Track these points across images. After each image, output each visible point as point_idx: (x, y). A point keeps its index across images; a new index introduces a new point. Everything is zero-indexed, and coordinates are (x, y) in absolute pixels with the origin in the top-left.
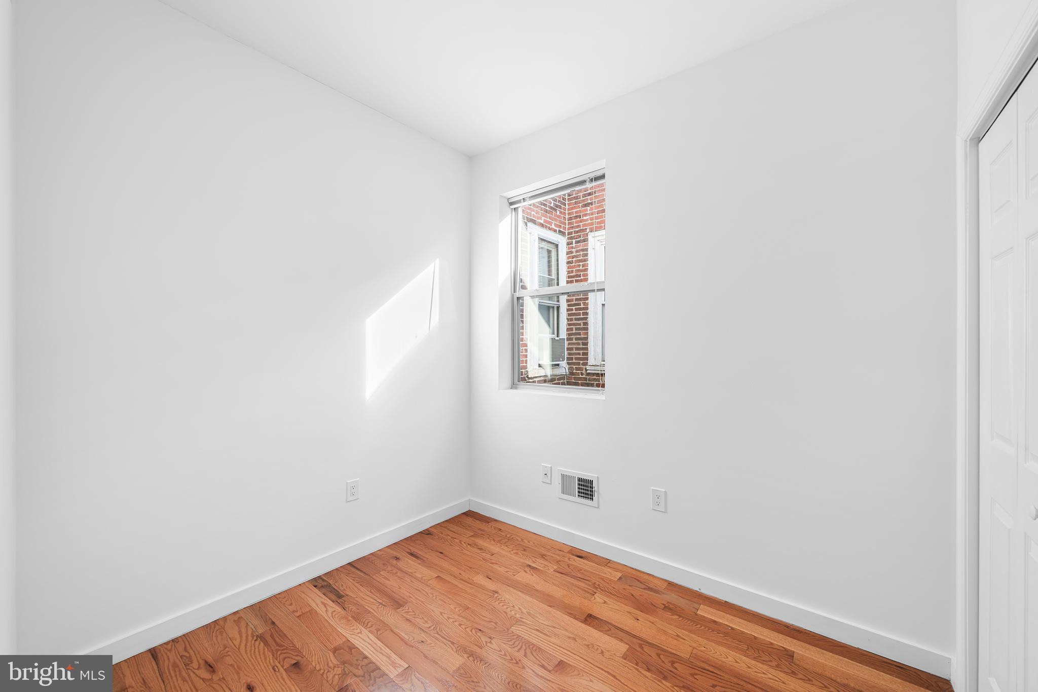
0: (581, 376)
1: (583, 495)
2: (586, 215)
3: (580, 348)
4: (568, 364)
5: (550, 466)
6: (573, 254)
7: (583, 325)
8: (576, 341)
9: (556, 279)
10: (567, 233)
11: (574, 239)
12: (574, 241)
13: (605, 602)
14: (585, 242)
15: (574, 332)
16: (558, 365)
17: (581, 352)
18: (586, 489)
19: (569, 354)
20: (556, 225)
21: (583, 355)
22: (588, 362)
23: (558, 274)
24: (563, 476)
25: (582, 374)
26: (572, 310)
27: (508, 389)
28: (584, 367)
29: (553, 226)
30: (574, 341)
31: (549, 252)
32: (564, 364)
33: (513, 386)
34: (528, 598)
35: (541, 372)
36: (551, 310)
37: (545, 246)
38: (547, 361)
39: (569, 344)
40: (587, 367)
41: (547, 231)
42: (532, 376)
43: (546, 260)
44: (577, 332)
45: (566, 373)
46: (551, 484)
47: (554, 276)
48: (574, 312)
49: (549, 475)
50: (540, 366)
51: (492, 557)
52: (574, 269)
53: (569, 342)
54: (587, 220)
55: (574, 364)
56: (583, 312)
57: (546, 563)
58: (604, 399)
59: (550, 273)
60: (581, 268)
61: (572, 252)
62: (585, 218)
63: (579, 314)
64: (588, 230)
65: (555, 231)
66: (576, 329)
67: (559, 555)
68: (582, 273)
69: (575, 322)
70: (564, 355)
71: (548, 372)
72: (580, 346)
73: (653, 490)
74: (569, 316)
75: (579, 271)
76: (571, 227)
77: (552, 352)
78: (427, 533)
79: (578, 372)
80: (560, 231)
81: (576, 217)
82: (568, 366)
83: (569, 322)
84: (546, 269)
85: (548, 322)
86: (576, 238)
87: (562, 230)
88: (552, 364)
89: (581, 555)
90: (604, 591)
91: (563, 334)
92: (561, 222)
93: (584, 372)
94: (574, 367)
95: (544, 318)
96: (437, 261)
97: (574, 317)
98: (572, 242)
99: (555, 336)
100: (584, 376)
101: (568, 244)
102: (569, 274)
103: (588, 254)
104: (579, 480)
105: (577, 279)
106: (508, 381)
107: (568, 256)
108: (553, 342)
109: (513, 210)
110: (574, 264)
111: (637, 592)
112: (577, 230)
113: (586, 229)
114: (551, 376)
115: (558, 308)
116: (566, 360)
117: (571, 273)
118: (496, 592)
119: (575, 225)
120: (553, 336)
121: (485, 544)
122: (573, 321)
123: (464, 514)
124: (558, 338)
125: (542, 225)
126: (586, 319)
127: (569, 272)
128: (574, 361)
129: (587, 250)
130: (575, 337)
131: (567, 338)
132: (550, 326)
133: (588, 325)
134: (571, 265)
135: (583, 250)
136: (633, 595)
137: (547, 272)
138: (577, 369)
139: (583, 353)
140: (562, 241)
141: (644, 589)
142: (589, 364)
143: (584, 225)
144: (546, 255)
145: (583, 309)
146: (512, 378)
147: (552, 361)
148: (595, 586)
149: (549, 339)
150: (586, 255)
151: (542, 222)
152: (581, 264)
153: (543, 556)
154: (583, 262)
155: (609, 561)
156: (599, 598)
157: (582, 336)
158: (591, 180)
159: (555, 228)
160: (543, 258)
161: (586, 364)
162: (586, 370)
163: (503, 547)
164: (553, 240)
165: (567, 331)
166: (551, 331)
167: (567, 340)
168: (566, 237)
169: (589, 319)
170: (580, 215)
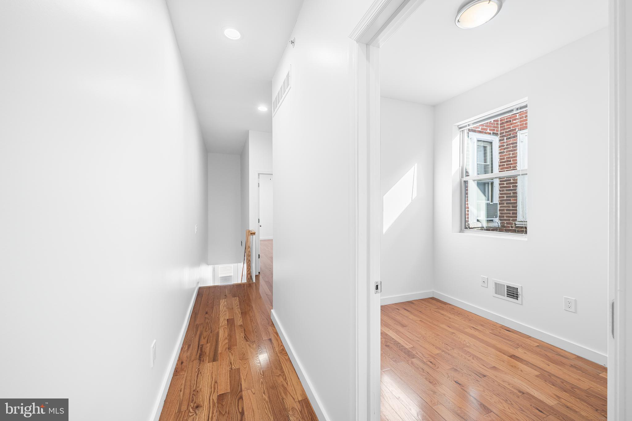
0: (510, 228)
1: (510, 296)
2: (515, 120)
3: (510, 209)
4: (500, 220)
5: (487, 277)
6: (504, 147)
7: (513, 194)
8: (507, 205)
9: (490, 166)
10: (499, 134)
11: (506, 137)
12: (505, 138)
13: (525, 353)
14: (514, 138)
15: (505, 199)
16: (492, 221)
17: (511, 212)
18: (513, 293)
19: (501, 213)
20: (490, 130)
21: (512, 214)
22: (517, 219)
23: (492, 161)
24: (496, 283)
25: (512, 227)
26: (504, 184)
27: (458, 233)
28: (514, 222)
29: (488, 131)
30: (505, 205)
31: (485, 147)
32: (497, 220)
33: (461, 231)
34: (473, 340)
35: (479, 225)
36: (487, 185)
37: (482, 144)
38: (483, 217)
39: (501, 207)
40: (516, 222)
41: (483, 135)
42: (472, 227)
43: (482, 152)
44: (507, 198)
45: (498, 226)
46: (487, 288)
47: (489, 163)
48: (505, 185)
49: (486, 282)
50: (478, 221)
51: (450, 319)
52: (505, 157)
53: (501, 205)
54: (516, 123)
55: (505, 220)
56: (512, 186)
57: (484, 328)
58: (527, 240)
59: (485, 161)
60: (511, 155)
61: (503, 146)
62: (514, 122)
63: (510, 187)
64: (517, 130)
65: (490, 134)
66: (507, 197)
67: (493, 327)
68: (512, 159)
69: (506, 192)
70: (497, 214)
71: (485, 225)
72: (510, 208)
73: (565, 298)
74: (501, 188)
75: (509, 158)
76: (503, 129)
77: (487, 212)
78: (411, 303)
79: (508, 225)
80: (493, 133)
81: (507, 122)
82: (500, 222)
83: (500, 192)
84: (483, 158)
85: (484, 193)
86: (507, 136)
87: (495, 132)
88: (487, 220)
89: (509, 330)
90: (523, 348)
91: (496, 200)
92: (494, 127)
93: (513, 225)
94: (505, 222)
95: (481, 191)
96: (416, 165)
97: (505, 189)
98: (504, 139)
99: (489, 202)
100: (513, 228)
101: (500, 140)
102: (501, 160)
103: (517, 145)
104: (508, 287)
105: (508, 163)
106: (457, 227)
107: (500, 148)
108: (487, 205)
109: (461, 131)
110: (505, 153)
111: (549, 355)
112: (508, 130)
113: (516, 129)
114: (486, 227)
115: (492, 184)
116: (498, 217)
117: (503, 160)
118: (454, 333)
119: (506, 127)
120: (488, 201)
121: (444, 313)
122: (504, 191)
123: (431, 298)
124: (492, 203)
125: (480, 132)
126: (515, 190)
127: (501, 159)
128: (505, 218)
129: (516, 143)
130: (506, 202)
131: (499, 203)
132: (485, 196)
133: (517, 194)
134: (503, 154)
135: (512, 144)
136: (547, 355)
137: (483, 160)
138: (507, 223)
139: (512, 213)
140: (496, 140)
141: (556, 354)
142: (518, 220)
143: (513, 127)
144: (482, 149)
145: (513, 183)
146: (460, 227)
147: (487, 218)
148: (518, 344)
149: (485, 204)
150: (516, 146)
151: (480, 130)
152: (511, 153)
153: (482, 325)
154: (512, 151)
155: (530, 337)
156: (520, 350)
157: (512, 201)
158: (517, 109)
159: (490, 132)
160: (480, 151)
161: (516, 220)
162: (515, 224)
163: (456, 316)
164: (488, 140)
165: (499, 198)
166: (486, 199)
167: (499, 204)
168: (499, 136)
169: (518, 190)
170: (511, 120)
